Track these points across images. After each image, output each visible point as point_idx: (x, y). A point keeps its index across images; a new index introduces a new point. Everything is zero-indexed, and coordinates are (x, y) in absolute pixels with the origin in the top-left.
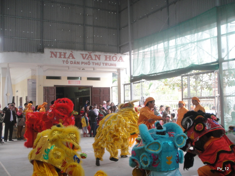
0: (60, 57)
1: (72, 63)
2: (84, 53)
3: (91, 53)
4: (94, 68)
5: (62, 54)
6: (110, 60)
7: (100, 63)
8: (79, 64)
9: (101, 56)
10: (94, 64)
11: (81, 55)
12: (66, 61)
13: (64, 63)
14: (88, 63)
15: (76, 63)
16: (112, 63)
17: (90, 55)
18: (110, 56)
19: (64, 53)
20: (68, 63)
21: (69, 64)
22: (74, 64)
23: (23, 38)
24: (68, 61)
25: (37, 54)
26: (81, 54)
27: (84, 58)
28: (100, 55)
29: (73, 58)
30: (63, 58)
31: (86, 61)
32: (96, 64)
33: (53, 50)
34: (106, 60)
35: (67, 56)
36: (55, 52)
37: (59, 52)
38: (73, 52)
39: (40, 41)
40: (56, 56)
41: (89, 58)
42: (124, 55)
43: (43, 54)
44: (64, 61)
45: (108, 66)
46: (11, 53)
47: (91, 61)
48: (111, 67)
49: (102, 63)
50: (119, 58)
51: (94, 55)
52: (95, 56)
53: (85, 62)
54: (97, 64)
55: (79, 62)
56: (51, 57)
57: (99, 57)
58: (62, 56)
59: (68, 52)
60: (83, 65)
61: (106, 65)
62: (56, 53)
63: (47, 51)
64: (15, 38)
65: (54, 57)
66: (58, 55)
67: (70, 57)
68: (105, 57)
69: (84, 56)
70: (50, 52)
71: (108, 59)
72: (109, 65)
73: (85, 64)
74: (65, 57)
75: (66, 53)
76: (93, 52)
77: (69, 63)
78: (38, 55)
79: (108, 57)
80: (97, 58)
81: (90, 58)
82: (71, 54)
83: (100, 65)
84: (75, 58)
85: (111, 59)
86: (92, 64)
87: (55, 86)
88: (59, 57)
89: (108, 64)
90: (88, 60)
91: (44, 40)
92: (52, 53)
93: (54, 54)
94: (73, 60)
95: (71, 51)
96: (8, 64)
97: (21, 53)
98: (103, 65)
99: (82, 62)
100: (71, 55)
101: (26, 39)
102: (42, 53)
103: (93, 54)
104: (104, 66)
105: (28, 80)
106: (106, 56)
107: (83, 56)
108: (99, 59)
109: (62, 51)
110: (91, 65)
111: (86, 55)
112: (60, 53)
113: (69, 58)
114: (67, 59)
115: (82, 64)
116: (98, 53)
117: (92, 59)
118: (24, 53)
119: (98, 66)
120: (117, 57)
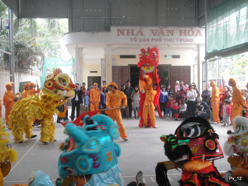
0: (128, 35)
1: (140, 40)
2: (154, 28)
3: (163, 28)
4: (168, 45)
5: (130, 31)
6: (185, 35)
7: (174, 39)
8: (149, 41)
9: (174, 32)
10: (166, 40)
11: (151, 32)
12: (134, 38)
13: (132, 41)
14: (159, 39)
15: (146, 40)
16: (188, 39)
17: (162, 31)
18: (185, 31)
19: (131, 30)
20: (136, 41)
21: (138, 42)
22: (143, 41)
23: (91, 18)
24: (136, 39)
25: (103, 33)
26: (151, 30)
27: (154, 35)
28: (174, 30)
29: (142, 35)
30: (131, 35)
31: (156, 37)
32: (168, 40)
33: (120, 28)
34: (180, 35)
35: (135, 33)
36: (122, 30)
37: (126, 30)
38: (142, 29)
39: (108, 18)
40: (123, 34)
41: (160, 34)
42: (202, 28)
43: (109, 33)
44: (132, 39)
45: (183, 42)
46: (77, 33)
47: (163, 38)
48: (186, 42)
49: (176, 39)
50: (197, 32)
51: (167, 30)
52: (167, 32)
53: (155, 39)
54: (170, 40)
55: (149, 39)
56: (117, 35)
57: (172, 32)
58: (130, 34)
59: (137, 29)
60: (154, 42)
61: (180, 41)
62: (124, 30)
63: (114, 29)
64: (83, 17)
65: (121, 35)
66: (126, 32)
67: (139, 34)
68: (179, 31)
69: (155, 32)
70: (117, 30)
71: (183, 34)
72: (185, 40)
73: (155, 41)
74: (133, 35)
75: (134, 30)
76: (165, 27)
77: (138, 40)
78: (105, 34)
79: (183, 31)
80: (169, 34)
81: (162, 34)
82: (139, 30)
83: (173, 41)
84: (144, 35)
85: (187, 34)
86: (164, 40)
87: (129, 65)
88: (126, 35)
89: (183, 39)
90: (159, 37)
91: (112, 18)
92: (119, 30)
93: (121, 32)
94: (142, 37)
95: (140, 28)
96: (77, 44)
97: (87, 33)
98: (177, 41)
99: (152, 39)
100: (140, 32)
101: (94, 17)
102: (108, 31)
103: (165, 30)
104: (179, 42)
105: (102, 59)
106: (181, 31)
107: (153, 32)
108: (172, 34)
109: (130, 28)
110: (163, 42)
111: (157, 30)
112: (128, 30)
113: (137, 35)
114: (135, 36)
115: (152, 41)
116: (170, 28)
117: (164, 35)
118: (90, 33)
119: (171, 42)
120: (194, 31)
